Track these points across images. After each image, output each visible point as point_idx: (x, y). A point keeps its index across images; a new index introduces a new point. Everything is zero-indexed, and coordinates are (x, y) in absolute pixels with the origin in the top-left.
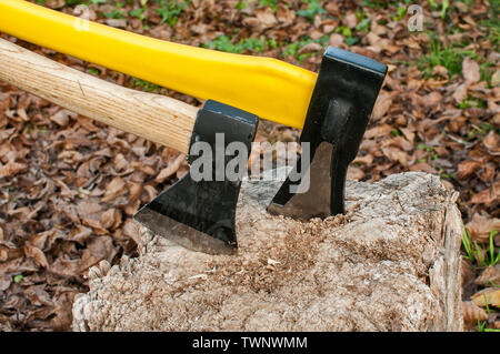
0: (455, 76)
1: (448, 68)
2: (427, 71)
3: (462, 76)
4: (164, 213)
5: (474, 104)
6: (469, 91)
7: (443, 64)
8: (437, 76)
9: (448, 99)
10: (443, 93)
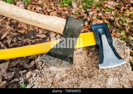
0: (70, 7)
1: (68, 4)
2: (62, 5)
3: (72, 6)
4: (51, 56)
5: (77, 14)
6: (76, 10)
7: (66, 3)
8: (65, 6)
9: (71, 13)
10: (69, 11)
